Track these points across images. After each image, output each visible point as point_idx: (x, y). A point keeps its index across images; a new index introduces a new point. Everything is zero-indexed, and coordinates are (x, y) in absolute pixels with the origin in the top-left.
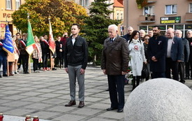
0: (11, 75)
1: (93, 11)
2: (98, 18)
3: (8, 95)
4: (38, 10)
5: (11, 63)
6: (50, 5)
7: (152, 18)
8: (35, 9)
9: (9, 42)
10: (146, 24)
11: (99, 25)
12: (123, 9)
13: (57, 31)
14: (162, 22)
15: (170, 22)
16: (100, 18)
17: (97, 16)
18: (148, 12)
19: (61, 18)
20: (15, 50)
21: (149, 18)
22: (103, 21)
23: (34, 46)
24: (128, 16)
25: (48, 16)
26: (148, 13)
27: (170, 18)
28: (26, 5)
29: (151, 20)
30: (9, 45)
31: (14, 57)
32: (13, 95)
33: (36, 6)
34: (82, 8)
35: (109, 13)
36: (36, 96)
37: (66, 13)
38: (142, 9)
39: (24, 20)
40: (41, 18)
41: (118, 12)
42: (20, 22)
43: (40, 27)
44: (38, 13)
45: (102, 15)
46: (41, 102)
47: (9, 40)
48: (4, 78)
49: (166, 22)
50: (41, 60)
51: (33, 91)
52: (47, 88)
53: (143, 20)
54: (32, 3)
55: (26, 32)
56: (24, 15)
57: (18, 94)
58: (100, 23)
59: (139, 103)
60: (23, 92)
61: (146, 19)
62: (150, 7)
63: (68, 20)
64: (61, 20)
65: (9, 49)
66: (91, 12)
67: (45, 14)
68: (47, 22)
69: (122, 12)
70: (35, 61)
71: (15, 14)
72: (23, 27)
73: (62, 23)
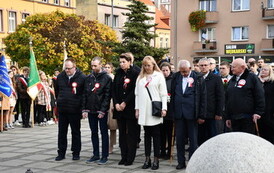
1: (127, 34)
2: (135, 45)
3: (3, 160)
4: (44, 33)
6: (63, 25)
7: (212, 45)
8: (41, 32)
9: (4, 80)
10: (204, 54)
11: (136, 56)
12: (169, 32)
14: (228, 52)
15: (239, 51)
16: (138, 46)
17: (134, 42)
18: (206, 36)
19: (79, 45)
21: (208, 46)
22: (142, 50)
23: (39, 86)
24: (176, 43)
25: (59, 42)
26: (207, 38)
27: (239, 47)
28: (26, 26)
29: (211, 48)
30: (5, 85)
31: (9, 102)
32: (11, 159)
33: (42, 27)
34: (111, 30)
35: (149, 37)
36: (46, 161)
37: (86, 38)
38: (197, 31)
39: (23, 48)
40: (49, 45)
41: (161, 36)
42: (16, 50)
43: (48, 57)
44: (44, 36)
45: (140, 40)
46: (53, 169)
47: (4, 77)
49: (234, 52)
50: (49, 107)
51: (41, 153)
53: (199, 48)
54: (35, 23)
55: (28, 65)
56: (23, 41)
57: (18, 157)
58: (138, 52)
60: (26, 155)
61: (204, 46)
62: (210, 30)
63: (88, 47)
64: (79, 47)
65: (5, 91)
66: (124, 37)
67: (55, 38)
68: (59, 50)
69: (168, 37)
71: (9, 38)
72: (21, 58)
73: (81, 52)
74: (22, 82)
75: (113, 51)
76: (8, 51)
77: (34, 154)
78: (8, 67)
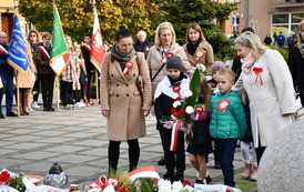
0: (24, 113)
3: (22, 152)
5: (24, 91)
10: (288, 9)
11: (193, 15)
13: (108, 26)
19: (114, 1)
22: (200, 6)
23: (66, 57)
29: (299, 0)
30: (20, 55)
32: (32, 150)
36: (76, 153)
39: (42, 5)
40: (76, 1)
42: (33, 9)
43: (74, 18)
46: (86, 164)
47: (19, 45)
48: (9, 120)
51: (69, 143)
52: (95, 138)
53: (282, 2)
55: (50, 29)
57: (41, 149)
58: (195, 10)
59: (287, 159)
60: (51, 146)
63: (127, 4)
64: (115, 4)
65: (20, 63)
68: (88, 9)
72: (42, 20)
73: (118, 11)
74: (42, 52)
75: (161, 9)
76: (23, 10)
77: (61, 144)
78: (23, 31)
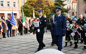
0: (14, 36)
9: (13, 20)
20: (16, 24)
30: (13, 22)
31: (15, 27)
35: (64, 5)
45: (60, 6)
47: (13, 19)
48: (10, 37)
50: (29, 29)
70: (26, 29)
74: (20, 21)
